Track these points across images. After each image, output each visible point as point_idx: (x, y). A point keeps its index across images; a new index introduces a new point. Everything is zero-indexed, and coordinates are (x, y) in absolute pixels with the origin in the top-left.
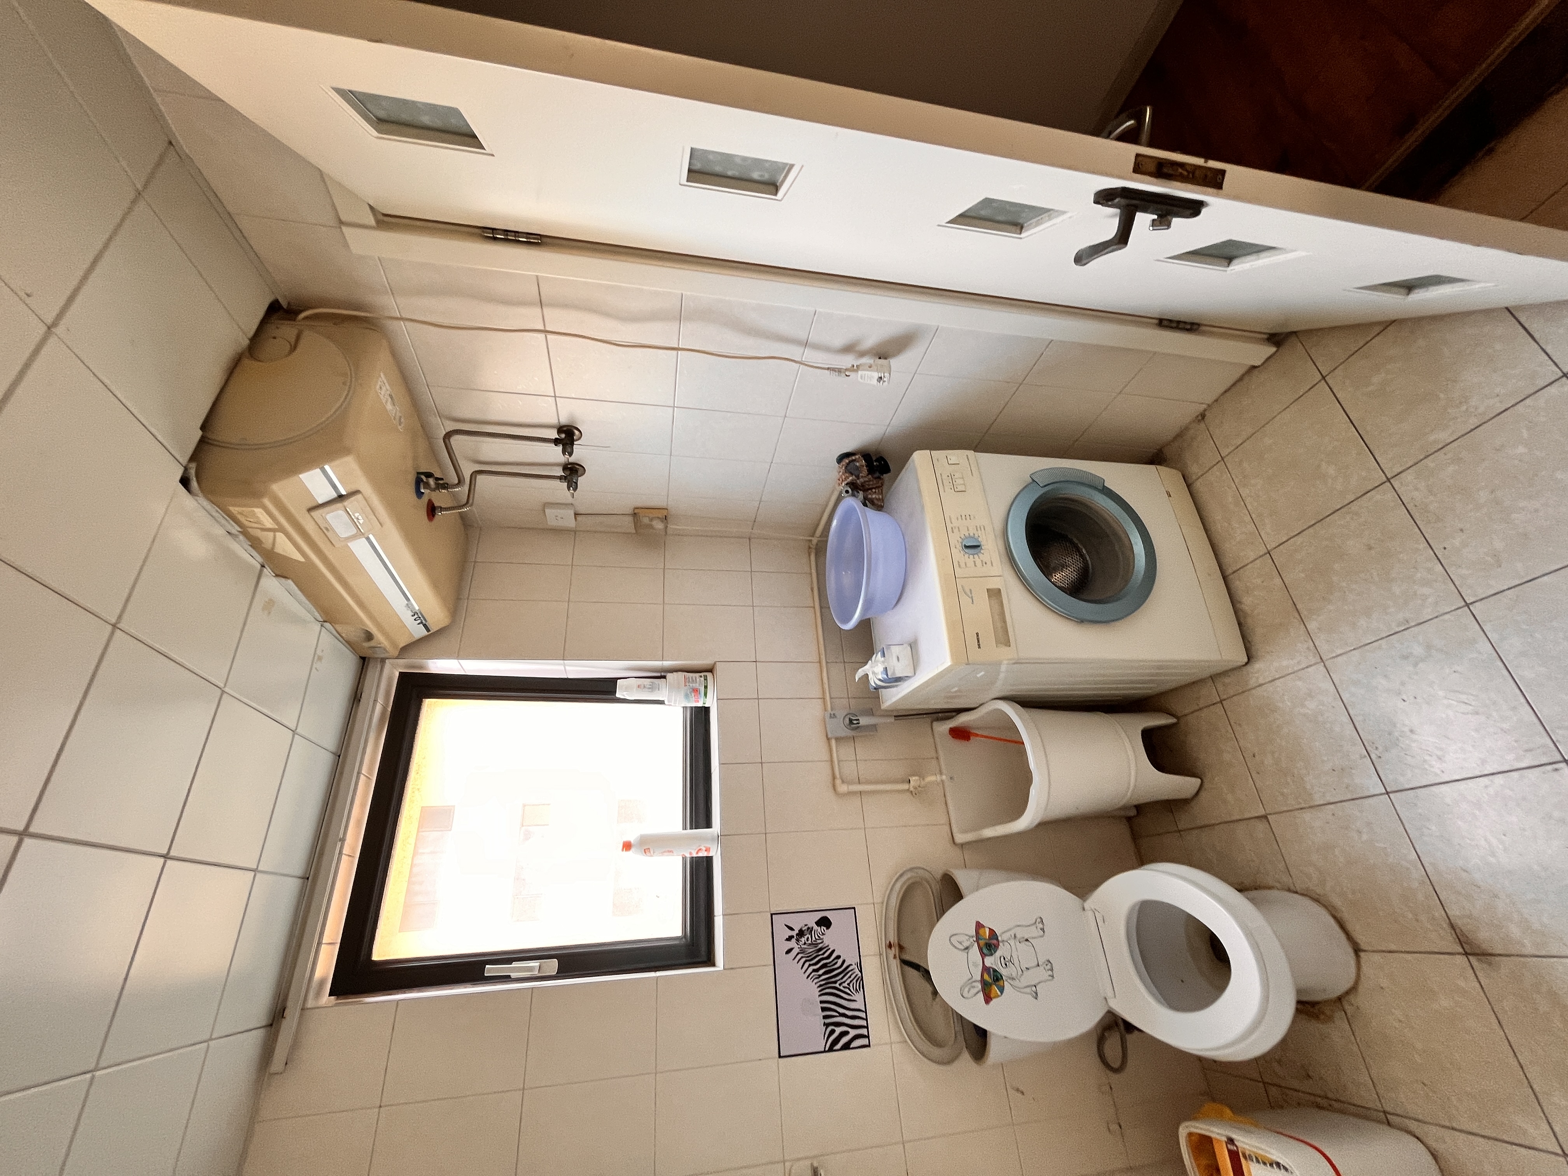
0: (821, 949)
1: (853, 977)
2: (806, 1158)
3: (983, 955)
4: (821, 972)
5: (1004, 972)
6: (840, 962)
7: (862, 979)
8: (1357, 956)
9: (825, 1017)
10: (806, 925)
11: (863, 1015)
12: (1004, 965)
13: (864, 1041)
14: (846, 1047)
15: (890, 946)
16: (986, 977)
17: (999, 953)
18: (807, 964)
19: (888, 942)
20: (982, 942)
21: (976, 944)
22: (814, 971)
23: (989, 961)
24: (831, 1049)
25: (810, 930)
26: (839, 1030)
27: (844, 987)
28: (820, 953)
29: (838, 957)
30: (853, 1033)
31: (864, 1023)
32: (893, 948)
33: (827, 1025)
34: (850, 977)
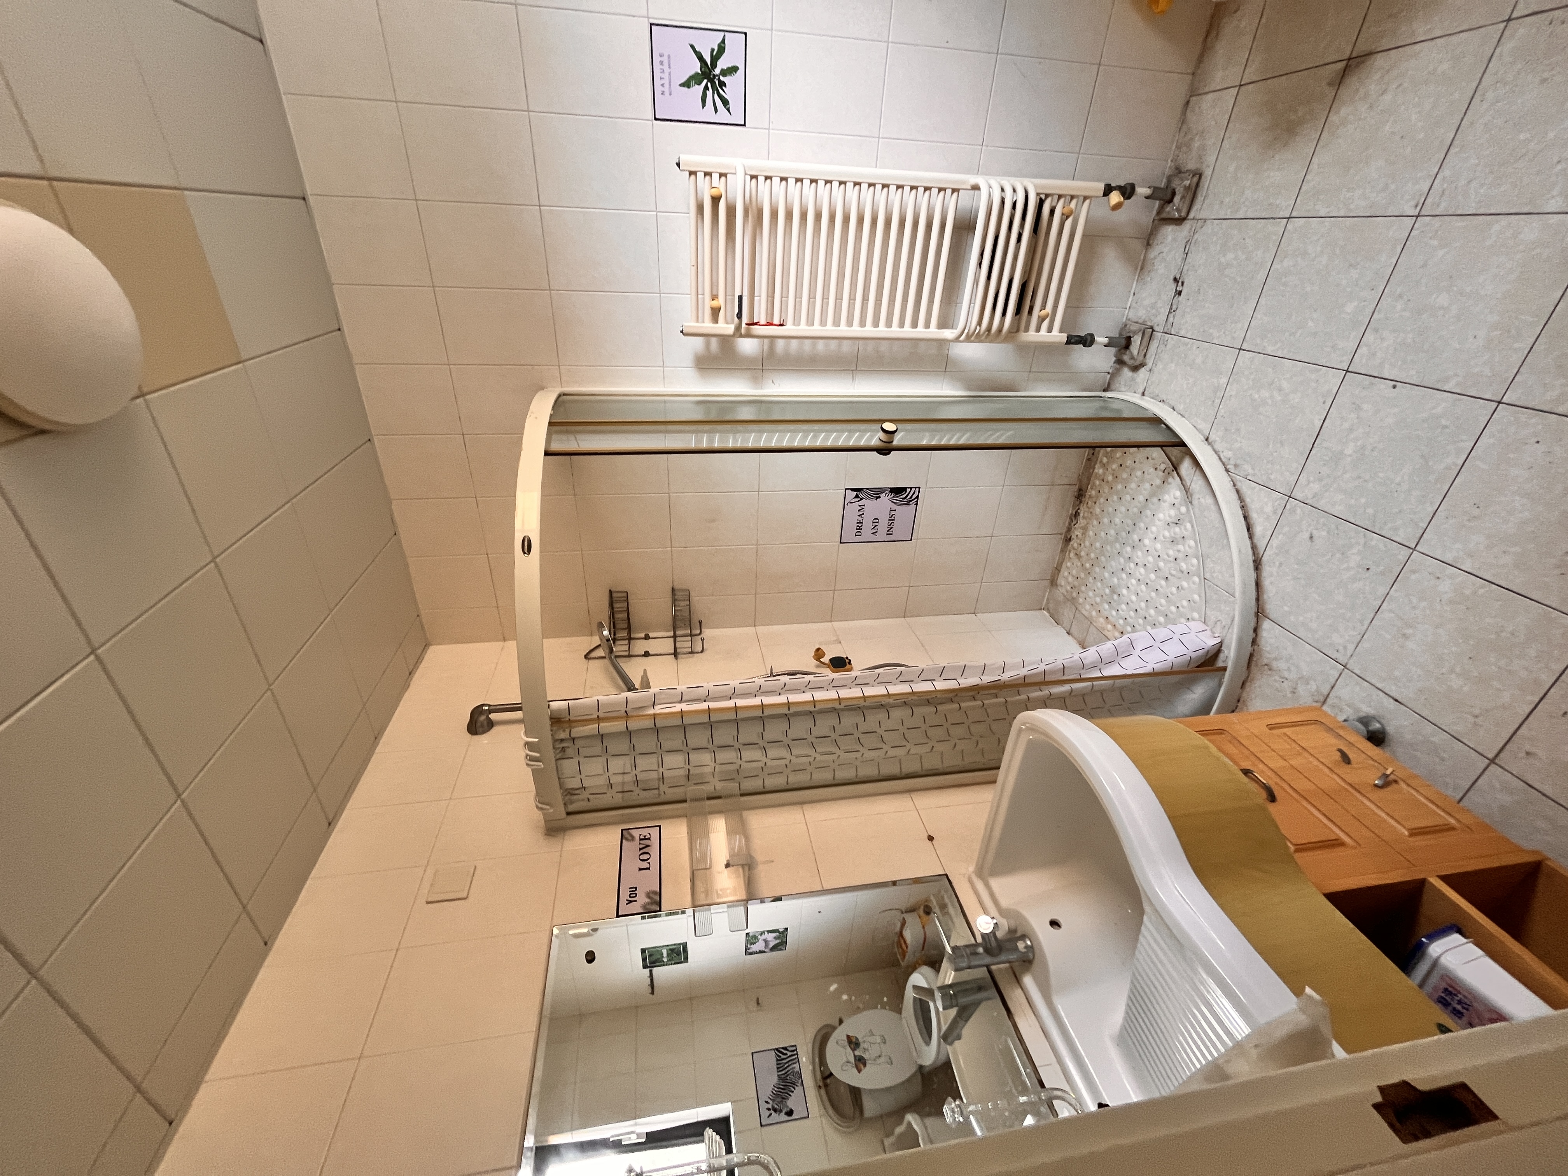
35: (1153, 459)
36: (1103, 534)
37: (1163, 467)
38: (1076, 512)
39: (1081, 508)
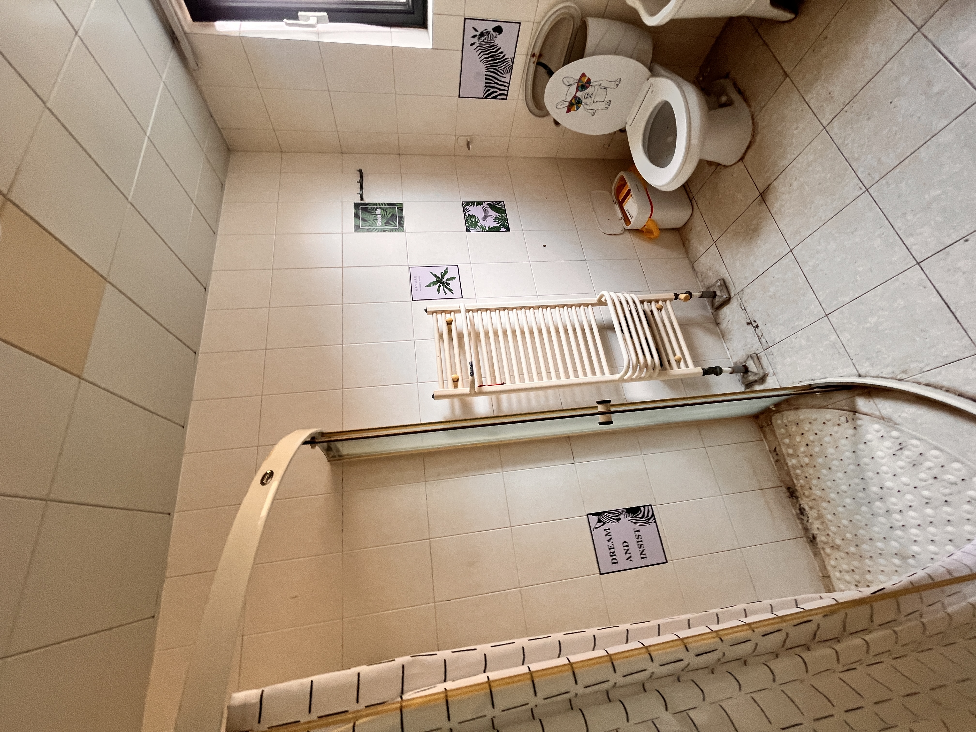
0: (492, 46)
1: (507, 65)
2: (465, 136)
3: (577, 90)
4: (489, 59)
5: (584, 100)
6: (502, 55)
7: (512, 68)
8: (739, 161)
9: (486, 83)
10: (486, 30)
11: (507, 85)
12: (586, 98)
13: (504, 97)
14: (495, 98)
15: (533, 55)
16: (573, 101)
17: (586, 91)
18: (482, 54)
19: (533, 53)
20: (580, 84)
21: (577, 84)
22: (485, 58)
23: (579, 94)
24: (486, 98)
25: (488, 33)
26: (492, 90)
27: (501, 70)
28: (492, 48)
29: (502, 53)
30: (499, 92)
31: (506, 88)
32: (535, 58)
33: (486, 87)
34: (505, 65)
35: (829, 421)
36: (841, 509)
37: (843, 419)
38: (800, 509)
39: (802, 502)
